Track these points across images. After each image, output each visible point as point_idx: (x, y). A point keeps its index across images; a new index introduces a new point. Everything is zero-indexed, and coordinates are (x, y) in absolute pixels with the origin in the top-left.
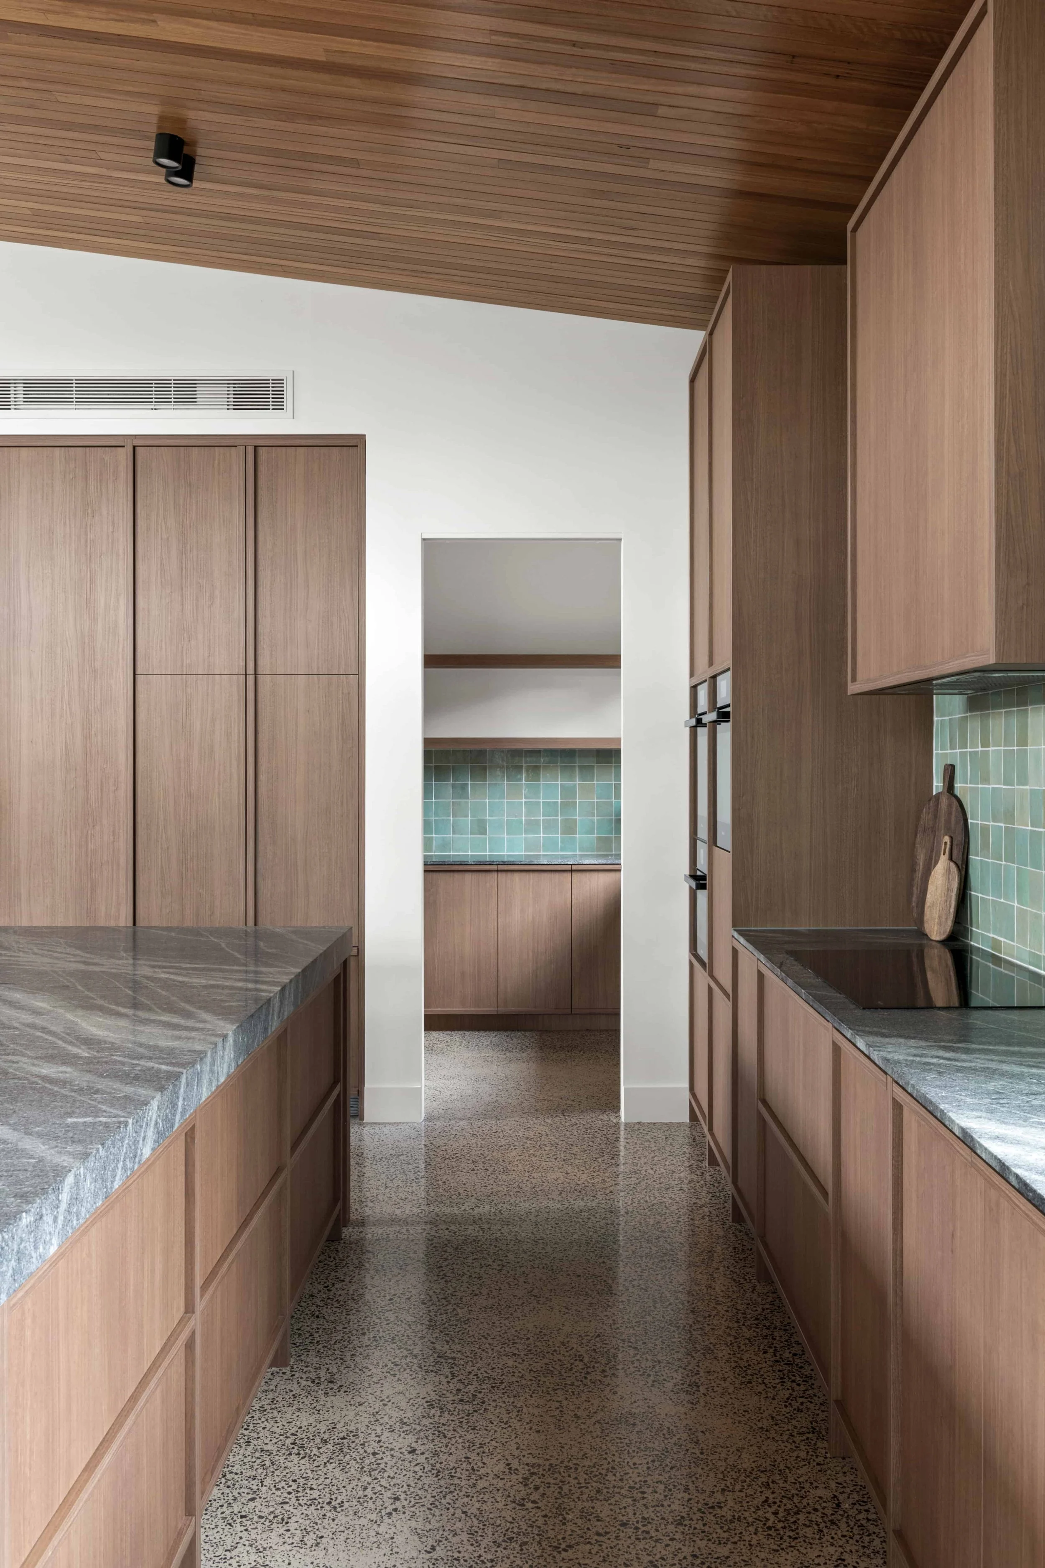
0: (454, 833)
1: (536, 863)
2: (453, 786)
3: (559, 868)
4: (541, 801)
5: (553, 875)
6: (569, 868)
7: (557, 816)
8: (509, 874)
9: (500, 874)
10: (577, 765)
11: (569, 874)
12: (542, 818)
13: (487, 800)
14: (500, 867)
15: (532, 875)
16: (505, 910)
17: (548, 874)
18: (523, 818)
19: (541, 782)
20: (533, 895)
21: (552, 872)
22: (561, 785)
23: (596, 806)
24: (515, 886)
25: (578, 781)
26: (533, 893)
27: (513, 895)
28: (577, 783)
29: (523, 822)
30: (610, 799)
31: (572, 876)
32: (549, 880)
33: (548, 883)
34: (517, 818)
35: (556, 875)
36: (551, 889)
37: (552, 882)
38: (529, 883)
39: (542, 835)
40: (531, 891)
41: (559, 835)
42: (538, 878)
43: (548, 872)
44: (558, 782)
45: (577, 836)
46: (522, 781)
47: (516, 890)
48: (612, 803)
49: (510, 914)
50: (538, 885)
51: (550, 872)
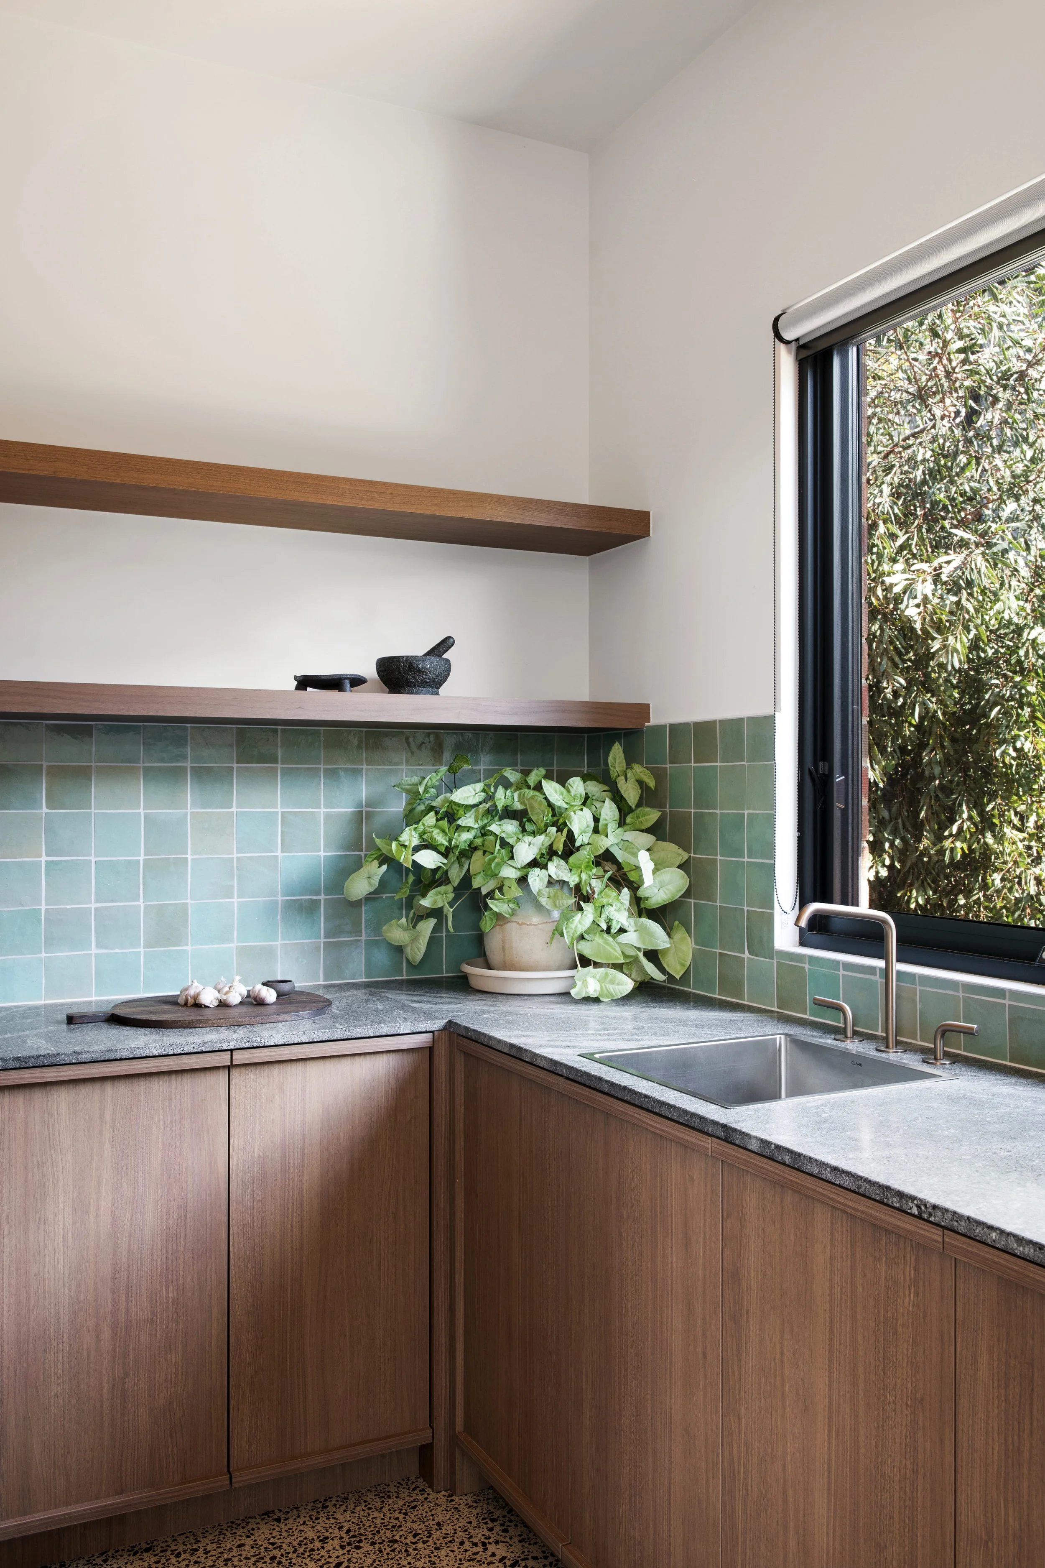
4: (93, 859)
5: (176, 1083)
6: (224, 1059)
7: (136, 898)
11: (222, 1078)
16: (25, 1208)
17: (161, 1082)
18: (43, 908)
19: (93, 810)
20: (112, 1151)
21: (173, 1077)
22: (146, 816)
23: (238, 869)
24: (56, 1129)
25: (191, 805)
26: (113, 1145)
27: (49, 1159)
28: (189, 811)
29: (43, 918)
30: (273, 852)
31: (233, 1082)
32: (162, 1100)
33: (161, 1110)
34: (23, 906)
35: (186, 1085)
36: (168, 1129)
37: (173, 1107)
38: (102, 1116)
39: (94, 950)
40: (107, 1141)
41: (140, 947)
42: (128, 1097)
43: (161, 1077)
44: (139, 808)
45: (189, 948)
46: (41, 808)
47: (59, 1141)
48: (277, 860)
49: (39, 1219)
50: (128, 1120)
51: (167, 1078)
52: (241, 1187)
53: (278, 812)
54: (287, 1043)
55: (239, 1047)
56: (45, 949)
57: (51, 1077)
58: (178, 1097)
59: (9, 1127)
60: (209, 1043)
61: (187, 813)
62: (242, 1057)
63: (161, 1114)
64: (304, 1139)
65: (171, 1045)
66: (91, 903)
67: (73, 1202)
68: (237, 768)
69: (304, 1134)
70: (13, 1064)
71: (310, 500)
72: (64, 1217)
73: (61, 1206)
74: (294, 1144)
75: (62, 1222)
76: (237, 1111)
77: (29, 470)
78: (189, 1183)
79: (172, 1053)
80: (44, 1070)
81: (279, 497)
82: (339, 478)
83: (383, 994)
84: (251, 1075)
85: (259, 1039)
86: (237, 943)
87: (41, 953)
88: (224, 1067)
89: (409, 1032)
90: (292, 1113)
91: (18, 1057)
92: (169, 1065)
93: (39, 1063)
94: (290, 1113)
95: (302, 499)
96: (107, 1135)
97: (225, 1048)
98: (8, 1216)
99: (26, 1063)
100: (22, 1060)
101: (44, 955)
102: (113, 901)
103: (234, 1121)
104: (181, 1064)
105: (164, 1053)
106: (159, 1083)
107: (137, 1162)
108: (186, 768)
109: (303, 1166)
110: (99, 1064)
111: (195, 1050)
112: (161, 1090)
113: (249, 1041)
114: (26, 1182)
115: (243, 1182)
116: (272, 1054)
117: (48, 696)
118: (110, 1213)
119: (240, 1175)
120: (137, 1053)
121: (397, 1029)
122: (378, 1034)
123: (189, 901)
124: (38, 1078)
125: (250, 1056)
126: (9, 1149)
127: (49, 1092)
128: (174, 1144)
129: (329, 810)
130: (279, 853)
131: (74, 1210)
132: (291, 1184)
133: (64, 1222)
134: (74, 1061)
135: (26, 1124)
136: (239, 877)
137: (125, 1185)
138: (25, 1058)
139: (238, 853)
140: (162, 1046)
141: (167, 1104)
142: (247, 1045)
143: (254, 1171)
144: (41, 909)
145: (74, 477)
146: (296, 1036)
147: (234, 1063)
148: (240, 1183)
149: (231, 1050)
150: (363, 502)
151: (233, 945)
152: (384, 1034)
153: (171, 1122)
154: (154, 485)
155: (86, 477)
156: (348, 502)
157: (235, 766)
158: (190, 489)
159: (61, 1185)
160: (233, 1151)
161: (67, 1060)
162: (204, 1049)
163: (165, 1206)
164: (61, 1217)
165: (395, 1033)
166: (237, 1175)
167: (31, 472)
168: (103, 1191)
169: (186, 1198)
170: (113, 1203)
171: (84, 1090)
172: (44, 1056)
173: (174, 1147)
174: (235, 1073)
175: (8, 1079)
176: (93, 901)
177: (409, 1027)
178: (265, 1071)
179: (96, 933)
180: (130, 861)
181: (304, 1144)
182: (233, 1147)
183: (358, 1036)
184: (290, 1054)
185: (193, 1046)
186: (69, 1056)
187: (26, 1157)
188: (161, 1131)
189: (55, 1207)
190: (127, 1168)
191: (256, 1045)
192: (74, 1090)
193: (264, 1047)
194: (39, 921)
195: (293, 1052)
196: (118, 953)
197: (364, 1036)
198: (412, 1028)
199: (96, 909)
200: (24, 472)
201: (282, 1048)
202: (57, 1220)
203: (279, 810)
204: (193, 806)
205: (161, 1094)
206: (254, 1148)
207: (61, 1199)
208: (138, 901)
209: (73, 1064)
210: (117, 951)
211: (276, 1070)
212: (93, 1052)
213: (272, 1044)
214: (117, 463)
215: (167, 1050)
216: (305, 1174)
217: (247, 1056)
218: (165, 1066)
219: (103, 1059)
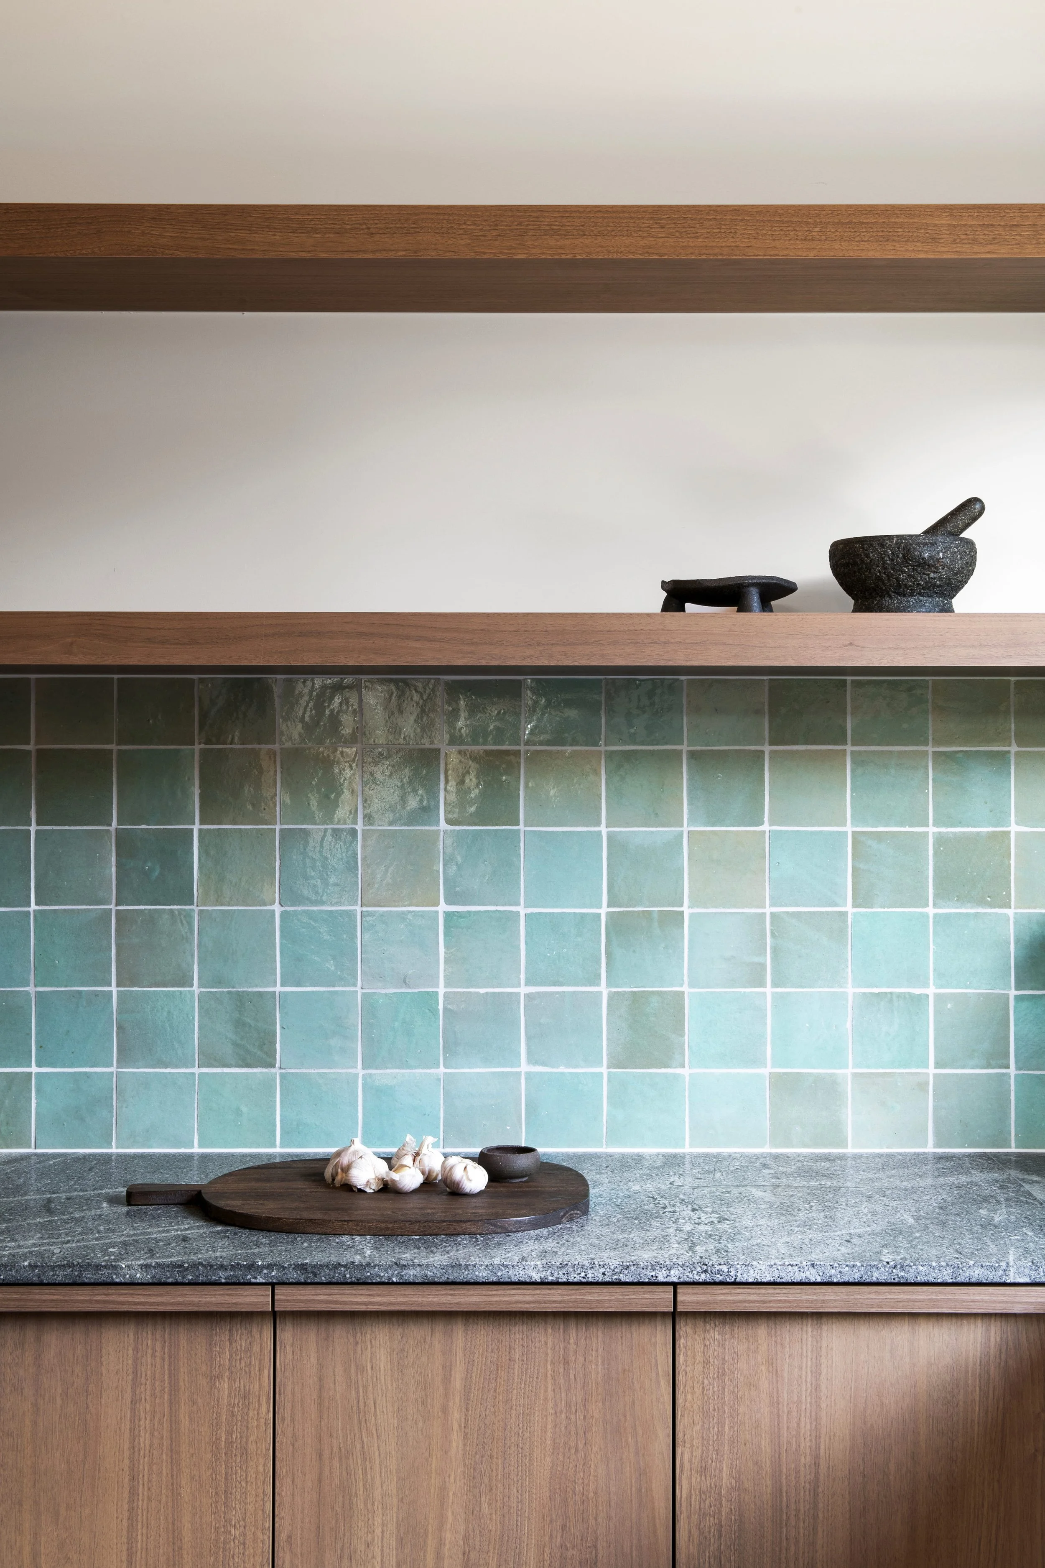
0: (125, 1057)
1: (482, 1274)
2: (124, 842)
3: (610, 1300)
4: (522, 910)
5: (576, 1335)
6: (662, 1300)
7: (594, 980)
8: (340, 1333)
9: (287, 1333)
10: (684, 748)
11: (661, 1334)
12: (524, 990)
13: (277, 908)
14: (289, 1299)
15: (459, 1333)
16: (318, 1527)
17: (550, 1330)
18: (441, 990)
19: (521, 827)
20: (465, 1445)
21: (572, 1324)
22: (610, 837)
23: (773, 935)
24: (370, 1395)
25: (689, 820)
26: (465, 1435)
27: (358, 1446)
28: (686, 829)
29: (441, 1007)
30: (836, 905)
31: (681, 1342)
32: (552, 1363)
33: (550, 1381)
34: (409, 987)
35: (594, 1339)
36: (563, 1416)
37: (572, 1377)
38: (447, 1380)
39: (524, 1067)
40: (456, 1426)
41: (599, 1063)
42: (492, 1351)
43: (550, 1320)
44: (599, 824)
45: (685, 1072)
46: (437, 823)
47: (375, 1416)
48: (846, 921)
49: (342, 1550)
50: (492, 1392)
51: (560, 1324)
52: (696, 1541)
53: (846, 832)
54: (779, 1280)
55: (687, 1280)
56: (445, 1058)
57: (357, 1303)
58: (581, 1359)
59: (293, 1383)
60: (633, 1268)
61: (681, 834)
62: (694, 1298)
63: (550, 1387)
64: (817, 1465)
65: (562, 1266)
66: (519, 986)
67: (398, 1525)
68: (771, 752)
69: (817, 1457)
70: (294, 1276)
71: (871, 255)
72: (382, 1551)
73: (378, 1531)
74: (797, 1472)
75: (379, 1559)
76: (689, 1397)
77: (374, 252)
78: (600, 1520)
79: (564, 1280)
80: (347, 1290)
81: (811, 255)
82: (928, 206)
83: (1027, 1187)
84: (714, 1333)
85: (725, 1268)
86: (773, 1066)
87: (438, 1066)
88: (664, 1314)
89: (1027, 1280)
90: (794, 1414)
91: (303, 1265)
92: (561, 1302)
93: (337, 1277)
94: (789, 1412)
95: (854, 255)
96: (456, 1416)
97: (661, 1279)
98: (289, 1537)
99: (315, 1275)
100: (310, 1269)
101: (442, 1070)
102: (555, 984)
103: (683, 1416)
104: (582, 1301)
105: (550, 1279)
106: (546, 1330)
107: (507, 1470)
108: (680, 752)
109: (815, 1517)
110: (439, 1287)
111: (607, 1279)
112: (550, 1343)
113: (706, 1271)
114: (320, 1481)
115: (701, 1533)
116: (752, 1298)
117: (408, 638)
118: (461, 1556)
119: (695, 1518)
120: (503, 1274)
121: (1001, 1272)
122: (960, 1279)
123: (685, 989)
124: (336, 1302)
125: (709, 1298)
126: (293, 1420)
127: (358, 1328)
128: (573, 1444)
129: (943, 830)
130: (849, 908)
131: (400, 1541)
132: (792, 1549)
133: (382, 1560)
134: (394, 1280)
135: (321, 1379)
136: (775, 951)
137: (486, 1510)
138: (315, 1266)
139: (771, 905)
140: (547, 1266)
141: (562, 1370)
142: (703, 1277)
143: (720, 1512)
144: (437, 993)
145: (448, 256)
146: (796, 1268)
147: (680, 1308)
148: (695, 1533)
149: (675, 1285)
150: (976, 248)
151: (765, 1071)
152: (973, 1280)
153: (568, 1404)
154: (584, 256)
155: (468, 255)
156: (946, 251)
157: (767, 749)
158: (647, 257)
159: (377, 1493)
160: (682, 1471)
161: (384, 1276)
162: (623, 1278)
163: (558, 1556)
164: (377, 1551)
165: (998, 1280)
166: (689, 1517)
167: (379, 255)
168: (450, 1514)
169: (595, 1547)
170: (466, 1538)
171: (417, 1332)
172: (345, 1266)
173: (573, 1451)
174: (685, 1329)
175: (288, 1301)
176: (523, 982)
177: (1027, 1271)
178: (742, 1330)
179: (529, 1038)
180: (583, 916)
181: (817, 1474)
182: (682, 1465)
183: (919, 1279)
184: (786, 1301)
185: (602, 1270)
186: (386, 1270)
187: (320, 1439)
188: (550, 1418)
189: (368, 1532)
190: (490, 1480)
191: (718, 1278)
192: (400, 1330)
193: (735, 1283)
194: (435, 1012)
195: (791, 1298)
196: (563, 1074)
197: (932, 1280)
198: (1033, 1273)
199: (528, 996)
200: (366, 256)
201: (770, 1290)
202: (370, 1556)
203: (849, 829)
204: (691, 821)
205: (549, 1351)
206: (721, 1471)
207: (378, 1520)
208: (598, 985)
209: (393, 1283)
210: (562, 1069)
211: (762, 1331)
212: (427, 1266)
213: (750, 1280)
214: (520, 224)
215: (556, 1275)
216: (820, 1534)
217: (702, 1298)
218: (554, 1302)
219: (443, 1279)
